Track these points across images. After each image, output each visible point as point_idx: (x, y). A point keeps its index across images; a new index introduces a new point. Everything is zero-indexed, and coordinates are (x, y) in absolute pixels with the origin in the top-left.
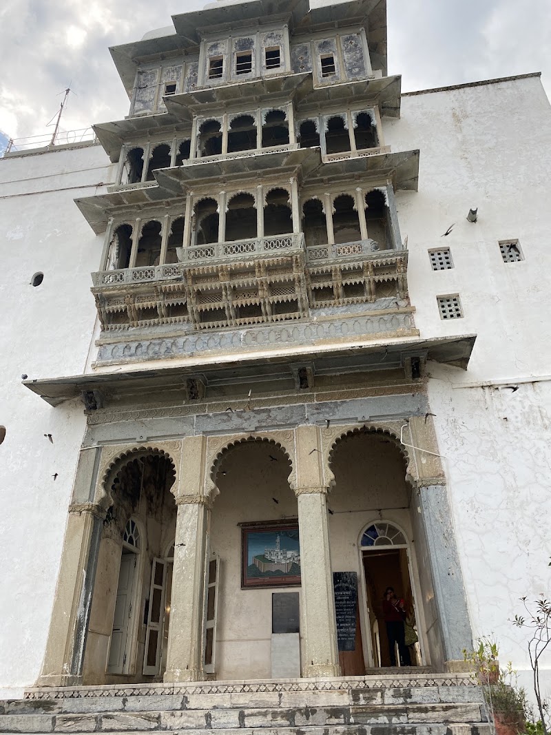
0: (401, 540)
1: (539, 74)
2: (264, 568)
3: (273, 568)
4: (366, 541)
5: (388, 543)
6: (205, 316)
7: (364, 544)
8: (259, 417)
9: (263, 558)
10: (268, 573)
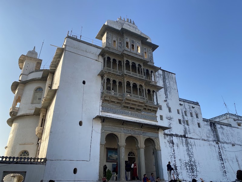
0: (134, 156)
1: (175, 74)
2: (111, 158)
3: (113, 158)
4: (129, 155)
5: (133, 156)
6: (124, 107)
7: (128, 155)
8: (134, 132)
9: (111, 156)
10: (112, 159)
